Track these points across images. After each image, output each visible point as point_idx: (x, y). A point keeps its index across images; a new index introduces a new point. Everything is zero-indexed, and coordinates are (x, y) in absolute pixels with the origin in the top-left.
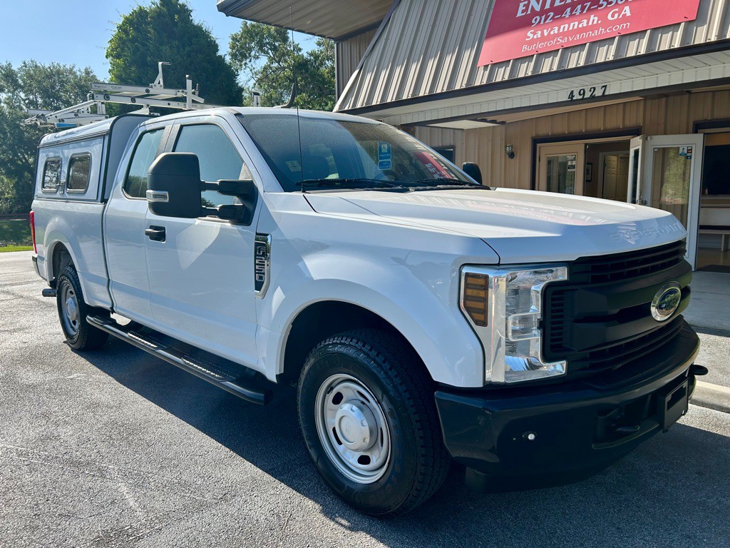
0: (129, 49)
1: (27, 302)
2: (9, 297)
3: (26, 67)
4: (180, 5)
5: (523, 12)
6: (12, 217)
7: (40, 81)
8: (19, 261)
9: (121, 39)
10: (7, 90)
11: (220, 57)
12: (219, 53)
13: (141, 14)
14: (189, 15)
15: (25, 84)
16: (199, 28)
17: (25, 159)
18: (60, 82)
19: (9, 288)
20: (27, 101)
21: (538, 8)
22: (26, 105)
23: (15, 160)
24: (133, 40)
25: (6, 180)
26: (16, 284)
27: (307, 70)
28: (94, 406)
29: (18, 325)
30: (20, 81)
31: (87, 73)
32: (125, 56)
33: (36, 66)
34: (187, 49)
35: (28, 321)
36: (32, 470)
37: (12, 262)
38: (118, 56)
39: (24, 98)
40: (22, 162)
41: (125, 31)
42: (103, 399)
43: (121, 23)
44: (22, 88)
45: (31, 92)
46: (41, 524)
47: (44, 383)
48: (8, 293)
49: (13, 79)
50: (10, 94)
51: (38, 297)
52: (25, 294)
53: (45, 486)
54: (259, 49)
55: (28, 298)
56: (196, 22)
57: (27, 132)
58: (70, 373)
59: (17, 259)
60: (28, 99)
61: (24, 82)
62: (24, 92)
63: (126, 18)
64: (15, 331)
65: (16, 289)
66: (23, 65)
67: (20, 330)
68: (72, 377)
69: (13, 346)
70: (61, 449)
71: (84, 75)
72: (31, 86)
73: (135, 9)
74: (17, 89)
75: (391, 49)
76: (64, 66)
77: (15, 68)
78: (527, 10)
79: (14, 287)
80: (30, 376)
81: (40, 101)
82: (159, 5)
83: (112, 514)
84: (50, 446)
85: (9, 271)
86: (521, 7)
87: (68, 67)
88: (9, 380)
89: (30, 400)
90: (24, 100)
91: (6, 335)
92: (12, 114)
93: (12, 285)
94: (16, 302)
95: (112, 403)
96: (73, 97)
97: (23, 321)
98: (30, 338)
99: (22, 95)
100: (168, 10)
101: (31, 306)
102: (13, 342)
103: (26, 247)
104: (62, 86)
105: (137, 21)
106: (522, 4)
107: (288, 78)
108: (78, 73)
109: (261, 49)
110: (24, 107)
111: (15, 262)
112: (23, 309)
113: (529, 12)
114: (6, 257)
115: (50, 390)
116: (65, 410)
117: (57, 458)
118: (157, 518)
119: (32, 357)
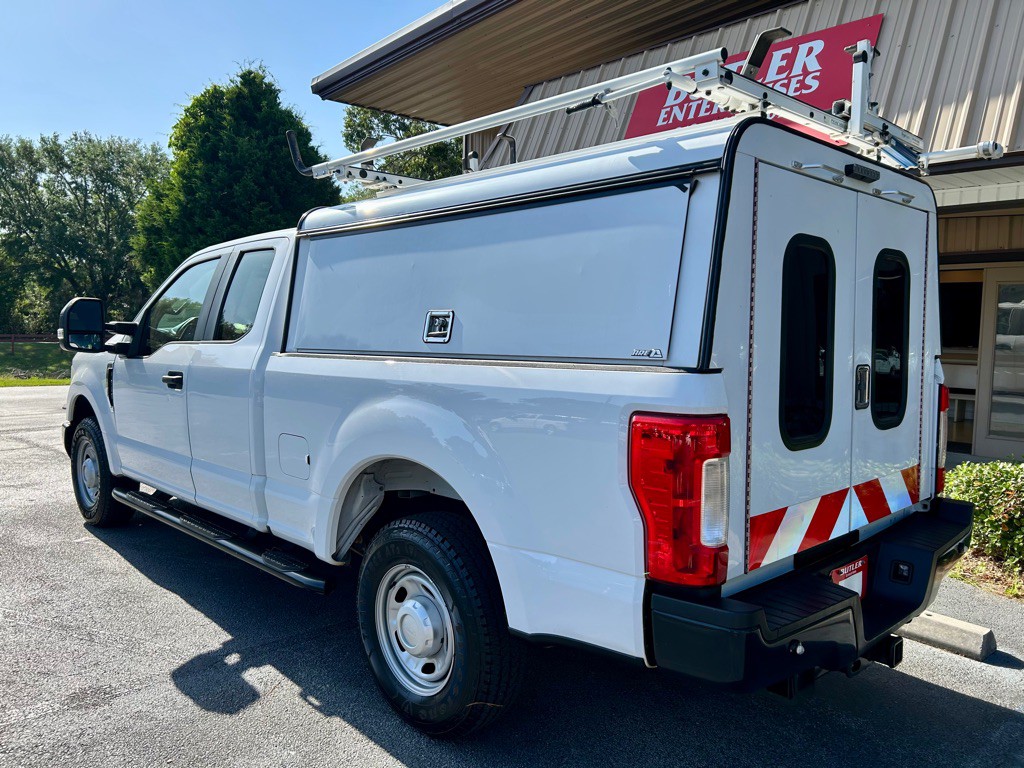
0: (197, 139)
1: (43, 453)
2: (22, 445)
3: (76, 139)
4: (265, 84)
5: (664, 120)
6: (41, 339)
7: (93, 160)
8: (42, 400)
9: (188, 125)
10: (48, 170)
11: (313, 148)
12: (312, 144)
13: (216, 95)
14: (277, 96)
15: (73, 162)
16: (288, 114)
17: (65, 261)
18: (119, 162)
19: (24, 434)
20: (73, 185)
21: (680, 117)
22: (72, 190)
23: (52, 262)
24: (204, 128)
25: (37, 289)
26: (34, 430)
27: (445, 158)
28: (98, 572)
29: (27, 481)
30: (66, 159)
31: (155, 150)
32: (191, 147)
33: (90, 140)
34: (271, 139)
35: (41, 476)
36: (17, 629)
37: (34, 400)
38: (182, 147)
39: (70, 181)
40: (60, 265)
41: (194, 116)
42: (109, 566)
43: (190, 105)
44: (68, 167)
45: (79, 173)
46: (18, 679)
47: (46, 546)
48: (21, 440)
49: (57, 157)
50: (52, 176)
51: (57, 447)
52: (43, 442)
53: (28, 647)
54: (385, 128)
55: (46, 448)
56: (284, 106)
57: (70, 226)
58: (78, 537)
59: (41, 396)
60: (76, 182)
61: (71, 160)
62: (70, 174)
63: (197, 100)
64: (22, 486)
65: (32, 436)
66: (73, 137)
67: (28, 485)
68: (79, 540)
69: (17, 504)
70: (53, 613)
71: (150, 153)
72: (80, 165)
73: (209, 88)
74: (61, 169)
75: (574, 127)
76: (127, 141)
77: (61, 141)
78: (668, 118)
79: (31, 433)
80: (30, 537)
81: (90, 185)
82: (239, 85)
83: (94, 674)
84: (41, 610)
85: (28, 412)
86: (663, 115)
87: (131, 142)
88: (6, 542)
89: (27, 563)
90: (70, 184)
91: (12, 491)
92: (53, 202)
93: (29, 430)
94: (28, 452)
95: (118, 569)
96: (134, 182)
97: (34, 475)
98: (39, 496)
99: (68, 177)
100: (250, 91)
101: (46, 458)
102: (17, 500)
103: (55, 380)
104: (122, 167)
105: (211, 103)
106: (663, 111)
107: (419, 165)
108: (143, 151)
109: (387, 127)
110: (69, 193)
111: (37, 400)
112: (36, 460)
113: (671, 121)
114: (26, 393)
115: (52, 554)
116: (64, 575)
117: (45, 621)
118: (139, 680)
119: (38, 518)
